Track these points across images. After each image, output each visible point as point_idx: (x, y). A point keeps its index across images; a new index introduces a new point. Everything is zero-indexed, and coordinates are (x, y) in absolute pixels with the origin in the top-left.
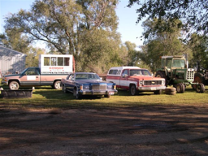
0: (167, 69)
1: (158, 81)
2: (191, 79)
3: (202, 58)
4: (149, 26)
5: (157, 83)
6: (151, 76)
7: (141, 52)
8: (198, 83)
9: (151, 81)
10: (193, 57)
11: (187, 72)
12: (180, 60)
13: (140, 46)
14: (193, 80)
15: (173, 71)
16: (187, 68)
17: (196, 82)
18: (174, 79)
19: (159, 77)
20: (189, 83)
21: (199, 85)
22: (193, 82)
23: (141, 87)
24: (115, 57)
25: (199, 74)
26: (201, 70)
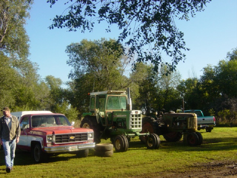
0: (98, 113)
1: (80, 134)
2: (138, 128)
3: (151, 96)
4: (76, 52)
5: (80, 137)
6: (71, 125)
7: (69, 90)
8: (148, 134)
9: (67, 135)
10: (140, 94)
11: (131, 116)
12: (120, 97)
13: (67, 82)
14: (141, 128)
15: (109, 115)
16: (131, 109)
17: (146, 132)
18: (111, 128)
19: (87, 125)
20: (134, 134)
21: (151, 136)
22: (140, 133)
23: (50, 147)
24: (29, 97)
25: (150, 118)
26: (151, 112)
